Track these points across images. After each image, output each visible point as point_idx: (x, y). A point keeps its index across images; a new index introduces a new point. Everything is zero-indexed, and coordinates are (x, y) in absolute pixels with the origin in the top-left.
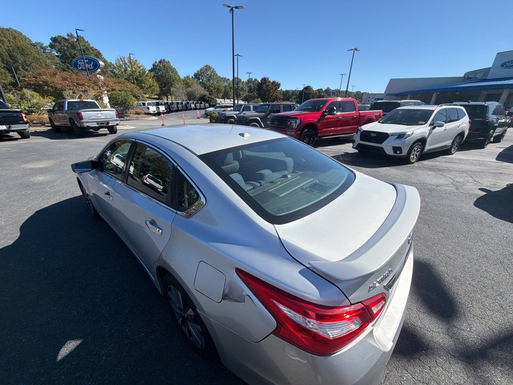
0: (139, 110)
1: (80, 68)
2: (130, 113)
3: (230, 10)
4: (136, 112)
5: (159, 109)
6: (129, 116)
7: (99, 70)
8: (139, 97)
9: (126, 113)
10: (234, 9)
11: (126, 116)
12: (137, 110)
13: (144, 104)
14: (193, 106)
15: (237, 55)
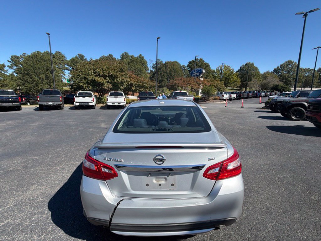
0: (216, 97)
1: (193, 75)
2: (211, 99)
3: (304, 15)
4: (215, 98)
5: (231, 96)
6: (209, 101)
7: (202, 75)
8: (221, 89)
9: (208, 99)
10: (307, 13)
11: (207, 101)
12: (215, 97)
13: (222, 93)
14: (263, 94)
15: (318, 47)
